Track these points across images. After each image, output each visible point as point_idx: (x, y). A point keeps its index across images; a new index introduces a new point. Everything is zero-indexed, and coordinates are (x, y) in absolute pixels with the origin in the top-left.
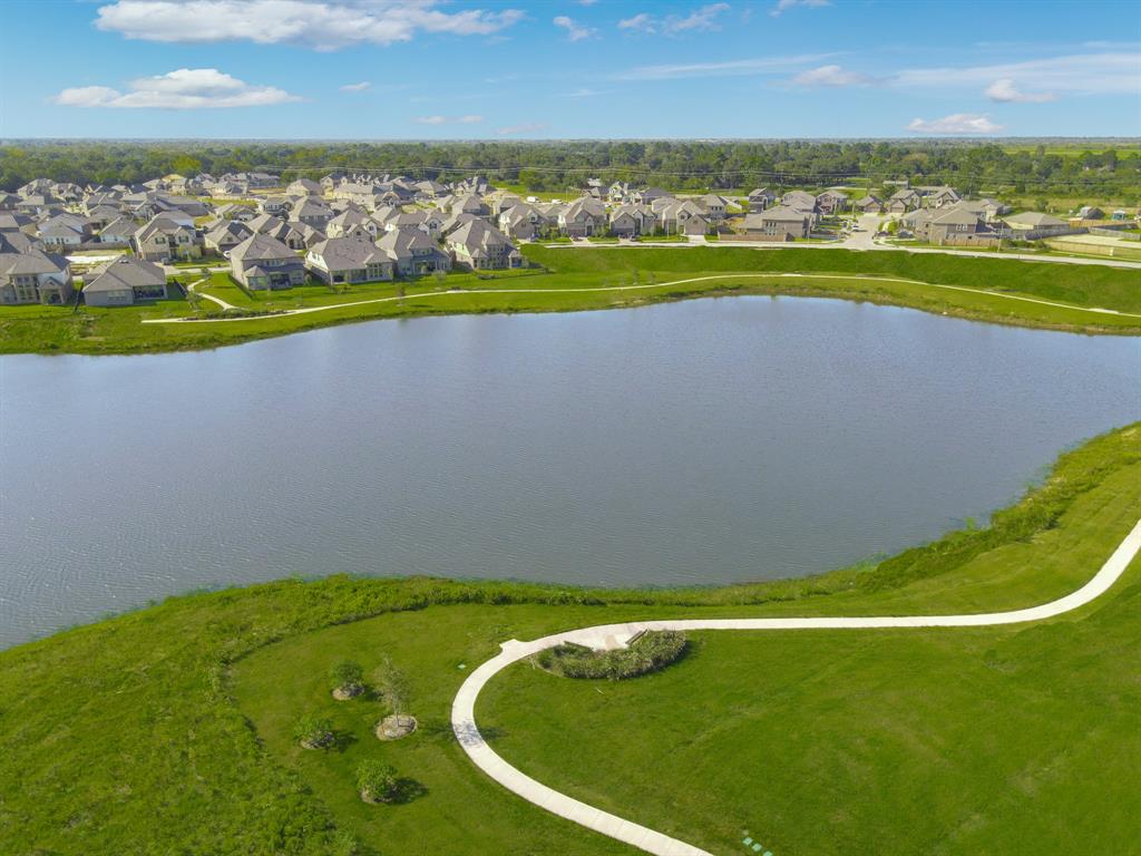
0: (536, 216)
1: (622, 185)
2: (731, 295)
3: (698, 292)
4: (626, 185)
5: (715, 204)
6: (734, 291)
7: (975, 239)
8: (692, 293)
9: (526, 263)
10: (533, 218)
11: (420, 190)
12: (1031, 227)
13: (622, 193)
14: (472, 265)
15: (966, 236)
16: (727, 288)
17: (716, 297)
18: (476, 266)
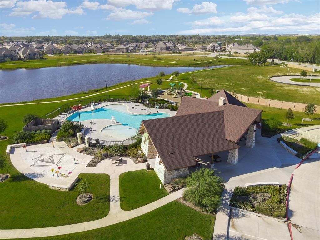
0: (54, 48)
1: (91, 43)
2: (93, 64)
3: (84, 63)
4: (93, 43)
5: (109, 46)
6: (94, 63)
7: (166, 51)
8: (82, 63)
9: (39, 58)
10: (53, 49)
11: (31, 45)
12: (183, 49)
13: (91, 45)
14: (24, 58)
15: (164, 51)
16: (92, 62)
17: (89, 64)
18: (25, 59)
